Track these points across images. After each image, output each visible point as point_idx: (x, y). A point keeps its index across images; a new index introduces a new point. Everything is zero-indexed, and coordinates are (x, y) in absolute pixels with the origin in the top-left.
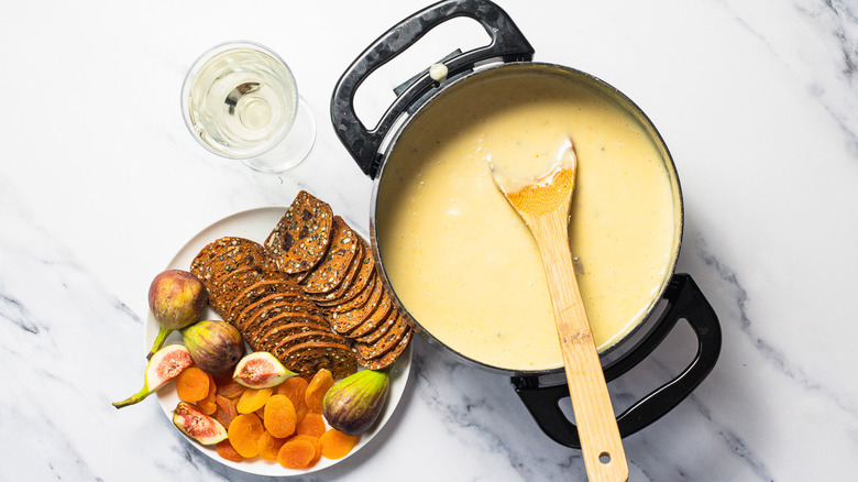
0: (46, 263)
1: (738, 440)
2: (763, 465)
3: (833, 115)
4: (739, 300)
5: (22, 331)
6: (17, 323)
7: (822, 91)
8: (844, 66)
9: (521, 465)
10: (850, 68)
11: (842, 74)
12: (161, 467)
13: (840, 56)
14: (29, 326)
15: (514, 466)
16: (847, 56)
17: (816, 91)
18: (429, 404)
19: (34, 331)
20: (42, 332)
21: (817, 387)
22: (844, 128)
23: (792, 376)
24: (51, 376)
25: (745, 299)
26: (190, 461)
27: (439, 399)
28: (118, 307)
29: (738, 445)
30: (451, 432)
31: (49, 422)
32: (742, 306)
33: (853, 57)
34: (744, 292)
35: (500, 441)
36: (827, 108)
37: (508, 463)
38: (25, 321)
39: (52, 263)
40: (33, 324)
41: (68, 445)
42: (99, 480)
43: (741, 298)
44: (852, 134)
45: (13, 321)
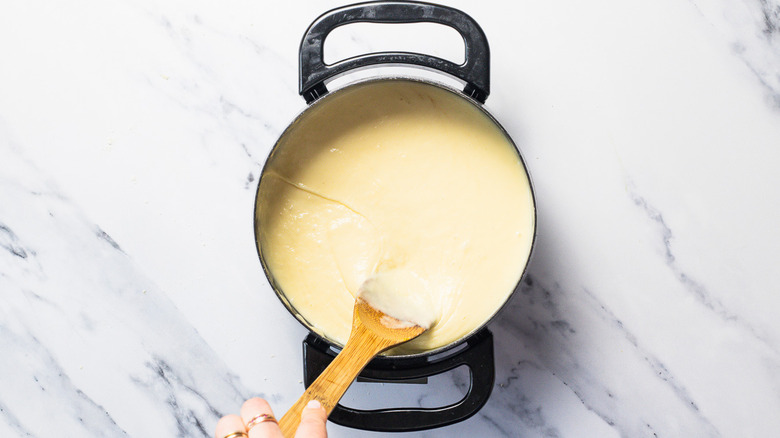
0: (35, 193)
1: (662, 366)
2: (684, 389)
3: (753, 70)
4: (665, 238)
5: (11, 255)
6: (7, 248)
7: (744, 49)
8: (765, 27)
10: (770, 28)
11: (762, 34)
12: (136, 381)
13: (760, 17)
14: (18, 251)
15: (457, 385)
16: (767, 18)
17: (738, 48)
19: (23, 255)
20: (30, 257)
21: (735, 318)
22: (763, 83)
23: (712, 308)
24: (38, 297)
25: (670, 237)
26: (163, 376)
28: (99, 235)
29: (662, 370)
31: (35, 339)
32: (667, 243)
33: (772, 18)
34: (670, 231)
36: (748, 64)
37: (452, 383)
38: (14, 246)
39: (40, 194)
40: (21, 249)
41: (52, 360)
42: (79, 392)
43: (667, 236)
44: (770, 88)
45: (4, 246)
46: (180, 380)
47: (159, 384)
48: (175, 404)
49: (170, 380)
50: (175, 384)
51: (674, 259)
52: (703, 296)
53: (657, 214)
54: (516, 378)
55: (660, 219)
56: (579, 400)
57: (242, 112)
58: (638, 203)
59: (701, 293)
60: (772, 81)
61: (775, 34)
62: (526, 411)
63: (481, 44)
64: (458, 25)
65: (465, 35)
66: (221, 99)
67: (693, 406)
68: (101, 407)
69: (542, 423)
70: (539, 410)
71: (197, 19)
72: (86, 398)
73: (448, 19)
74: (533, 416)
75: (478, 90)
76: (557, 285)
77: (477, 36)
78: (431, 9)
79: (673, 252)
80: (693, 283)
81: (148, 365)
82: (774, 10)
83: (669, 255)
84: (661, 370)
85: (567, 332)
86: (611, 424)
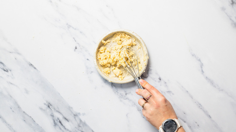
0: (11, 52)
1: (200, 104)
2: (207, 111)
3: (228, 16)
4: (201, 66)
5: (3, 71)
6: (2, 69)
7: (225, 9)
8: (231, 2)
9: (140, 110)
10: (233, 3)
11: (230, 5)
12: (41, 109)
14: (6, 70)
16: (232, 0)
17: (223, 9)
18: (115, 93)
19: (7, 71)
20: (9, 72)
21: (222, 90)
22: (231, 19)
23: (215, 87)
24: (11, 83)
25: (203, 66)
26: (49, 107)
27: (118, 92)
28: (30, 65)
30: (121, 101)
31: (11, 96)
32: (202, 68)
34: (203, 64)
35: (135, 103)
36: (226, 14)
37: (137, 110)
38: (4, 68)
41: (16, 103)
42: (24, 112)
44: (233, 21)
46: (55, 109)
47: (48, 110)
48: (53, 116)
49: (51, 108)
50: (53, 110)
51: (204, 72)
55: (199, 60)
57: (73, 28)
58: (193, 55)
59: (212, 83)
60: (234, 19)
61: (234, 5)
66: (67, 24)
67: (210, 117)
68: (31, 117)
72: (26, 114)
76: (168, 80)
79: (203, 70)
80: (210, 80)
81: (45, 104)
84: (200, 106)
85: (172, 94)
86: (185, 122)
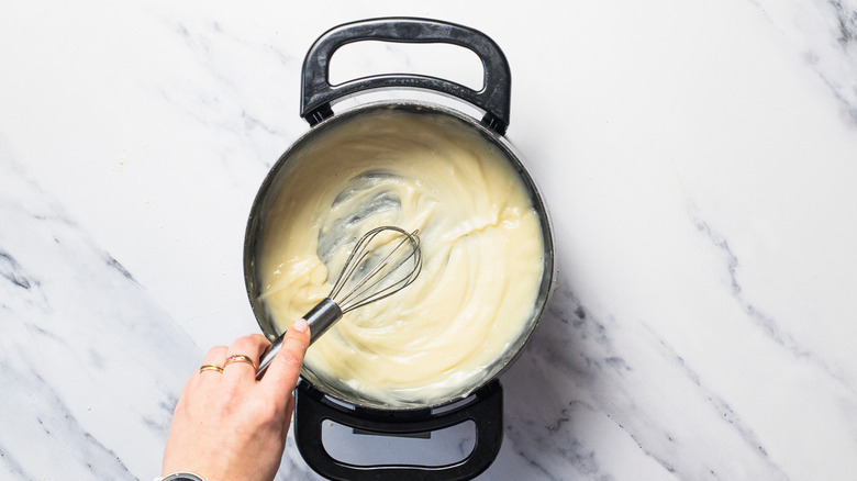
0: (38, 217)
1: (727, 406)
2: (751, 432)
3: (827, 83)
4: (730, 267)
5: (13, 285)
6: (8, 278)
7: (817, 59)
8: (839, 34)
10: (846, 36)
11: (837, 43)
12: (150, 423)
13: (835, 24)
14: (21, 281)
16: (843, 25)
17: (811, 58)
19: (25, 285)
20: (34, 287)
21: (807, 354)
22: (838, 96)
23: (782, 343)
24: (41, 330)
25: (736, 265)
28: (109, 263)
31: (39, 377)
32: (732, 272)
33: (848, 25)
34: (736, 259)
36: (821, 76)
38: (16, 275)
39: (45, 218)
40: (24, 278)
41: (58, 400)
42: (87, 435)
43: (733, 265)
44: (846, 102)
45: (4, 276)
51: (740, 290)
52: (772, 330)
53: (721, 240)
54: (567, 420)
55: (725, 245)
56: (635, 443)
57: (266, 128)
58: (701, 228)
59: (770, 327)
60: (848, 94)
61: (852, 43)
62: (578, 457)
63: (502, 69)
64: (477, 47)
65: (485, 59)
66: (244, 115)
67: (762, 451)
68: (111, 452)
69: (595, 469)
70: (592, 455)
71: (217, 27)
72: (94, 441)
73: (467, 41)
74: (585, 462)
75: (497, 120)
76: (612, 318)
77: (498, 60)
78: (448, 29)
79: (739, 282)
80: (760, 316)
81: (163, 405)
82: (850, 16)
83: (735, 285)
84: (726, 412)
85: (623, 370)
86: (672, 470)
